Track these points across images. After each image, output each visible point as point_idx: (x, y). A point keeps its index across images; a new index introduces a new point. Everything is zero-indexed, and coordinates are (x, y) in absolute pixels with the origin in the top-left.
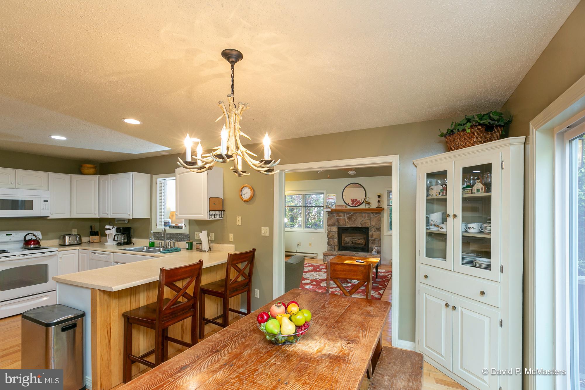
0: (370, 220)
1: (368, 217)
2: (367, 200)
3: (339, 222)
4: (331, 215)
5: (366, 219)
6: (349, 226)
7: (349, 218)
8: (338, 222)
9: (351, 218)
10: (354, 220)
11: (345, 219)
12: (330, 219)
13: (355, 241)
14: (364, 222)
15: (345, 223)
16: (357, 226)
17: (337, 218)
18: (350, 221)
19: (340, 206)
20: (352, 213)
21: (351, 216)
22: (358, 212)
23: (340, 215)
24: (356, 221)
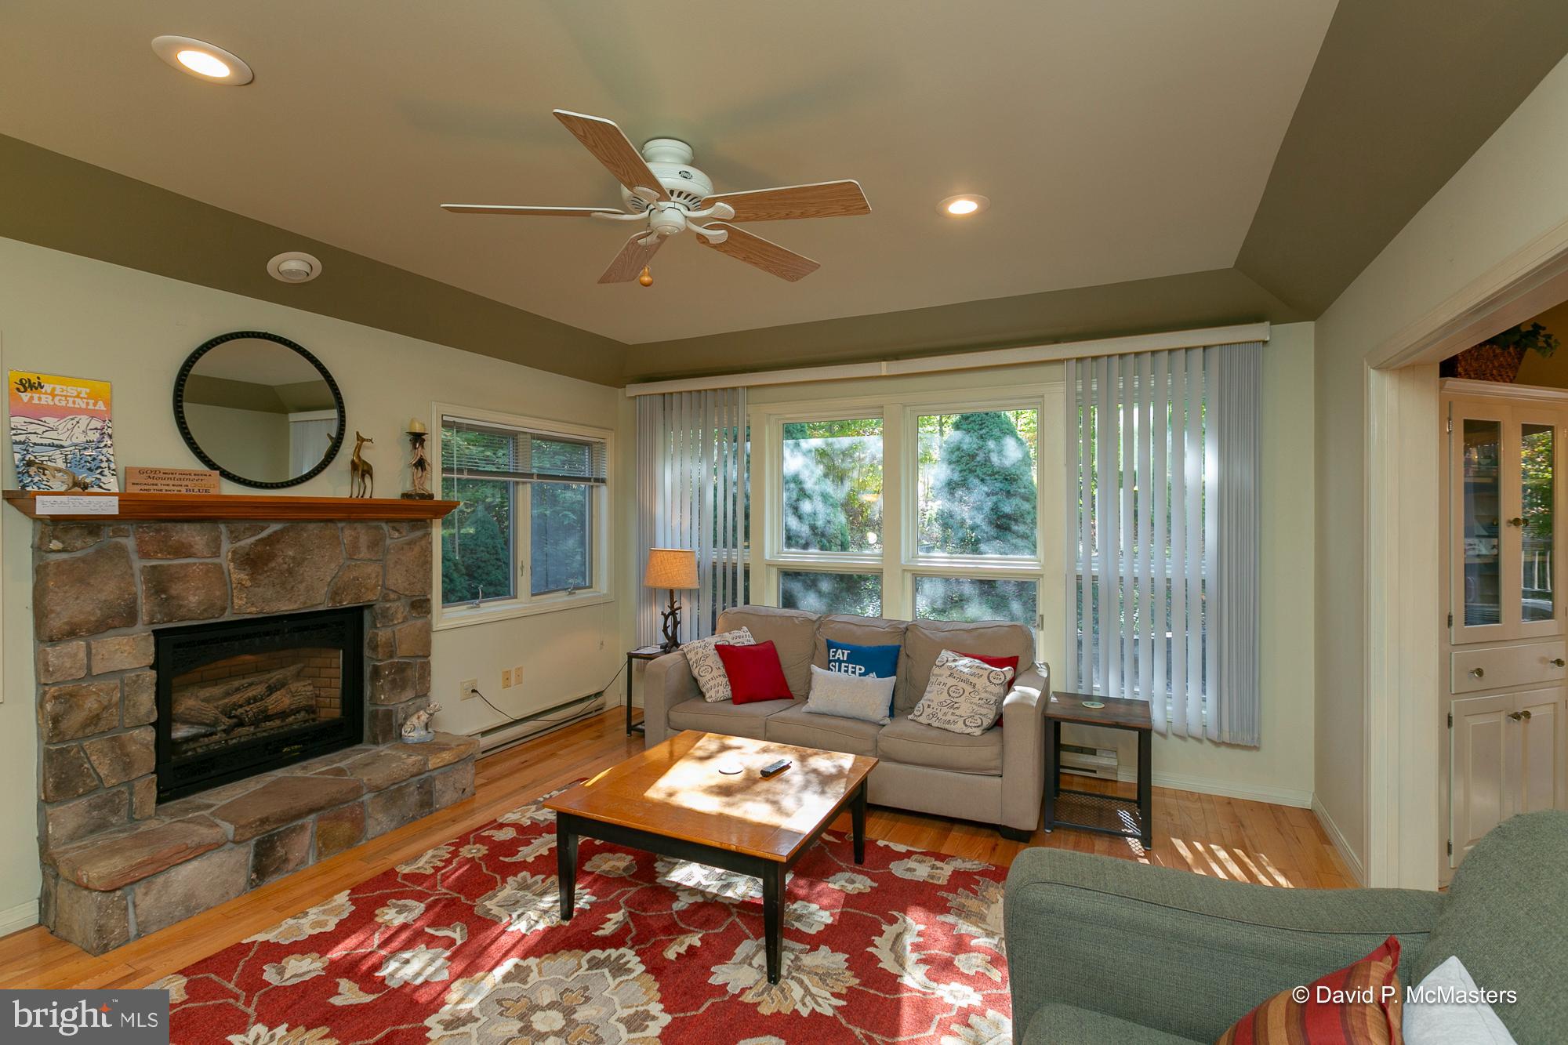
0: (383, 563)
1: (374, 545)
3: (173, 592)
4: (86, 547)
5: (361, 556)
6: (251, 611)
7: (254, 562)
8: (164, 591)
9: (271, 557)
10: (290, 571)
11: (220, 567)
14: (347, 576)
15: (218, 593)
16: (305, 603)
17: (152, 567)
18: (256, 579)
19: (167, 476)
20: (275, 527)
21: (268, 548)
22: (310, 521)
23: (183, 544)
24: (303, 574)
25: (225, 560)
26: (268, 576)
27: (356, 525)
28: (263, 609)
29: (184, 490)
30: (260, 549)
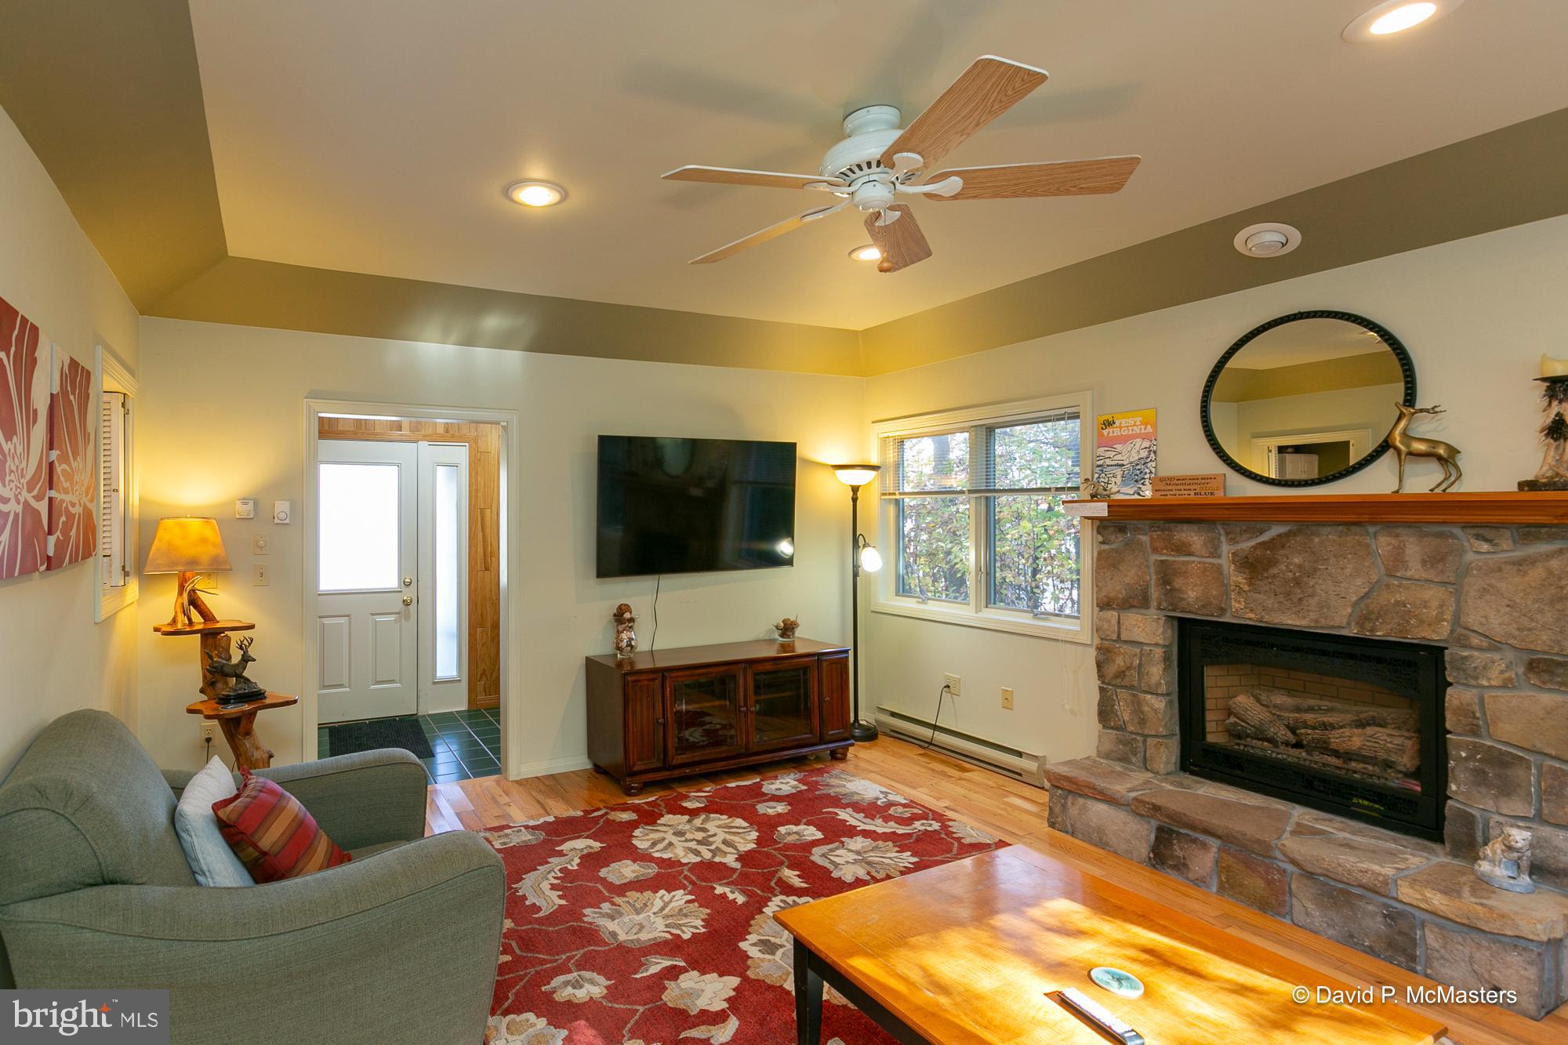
0: (1456, 588)
1: (1433, 560)
2: (1425, 428)
3: (1176, 585)
4: (1118, 541)
5: (1409, 574)
6: (1250, 618)
7: (1254, 566)
8: (1169, 583)
9: (1272, 563)
10: (1297, 582)
11: (1219, 568)
12: (1114, 566)
13: (1325, 726)
14: (1385, 598)
15: (1214, 593)
16: (1317, 621)
17: (1161, 561)
18: (1255, 584)
19: (1179, 482)
20: (1276, 530)
21: (1269, 552)
22: (1323, 524)
23: (1184, 543)
24: (1313, 586)
25: (1225, 561)
26: (1270, 583)
27: (1399, 530)
28: (1262, 617)
29: (1192, 493)
30: (1259, 553)
